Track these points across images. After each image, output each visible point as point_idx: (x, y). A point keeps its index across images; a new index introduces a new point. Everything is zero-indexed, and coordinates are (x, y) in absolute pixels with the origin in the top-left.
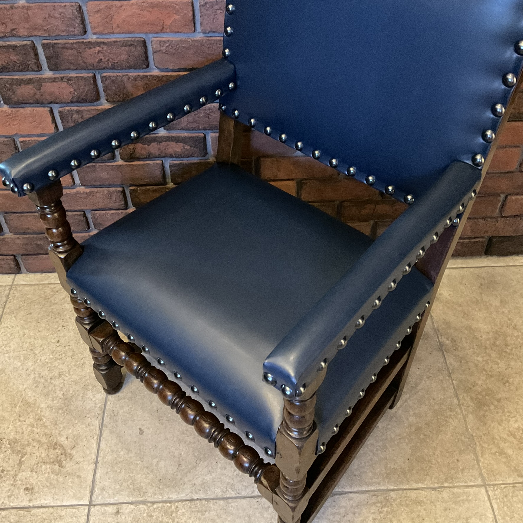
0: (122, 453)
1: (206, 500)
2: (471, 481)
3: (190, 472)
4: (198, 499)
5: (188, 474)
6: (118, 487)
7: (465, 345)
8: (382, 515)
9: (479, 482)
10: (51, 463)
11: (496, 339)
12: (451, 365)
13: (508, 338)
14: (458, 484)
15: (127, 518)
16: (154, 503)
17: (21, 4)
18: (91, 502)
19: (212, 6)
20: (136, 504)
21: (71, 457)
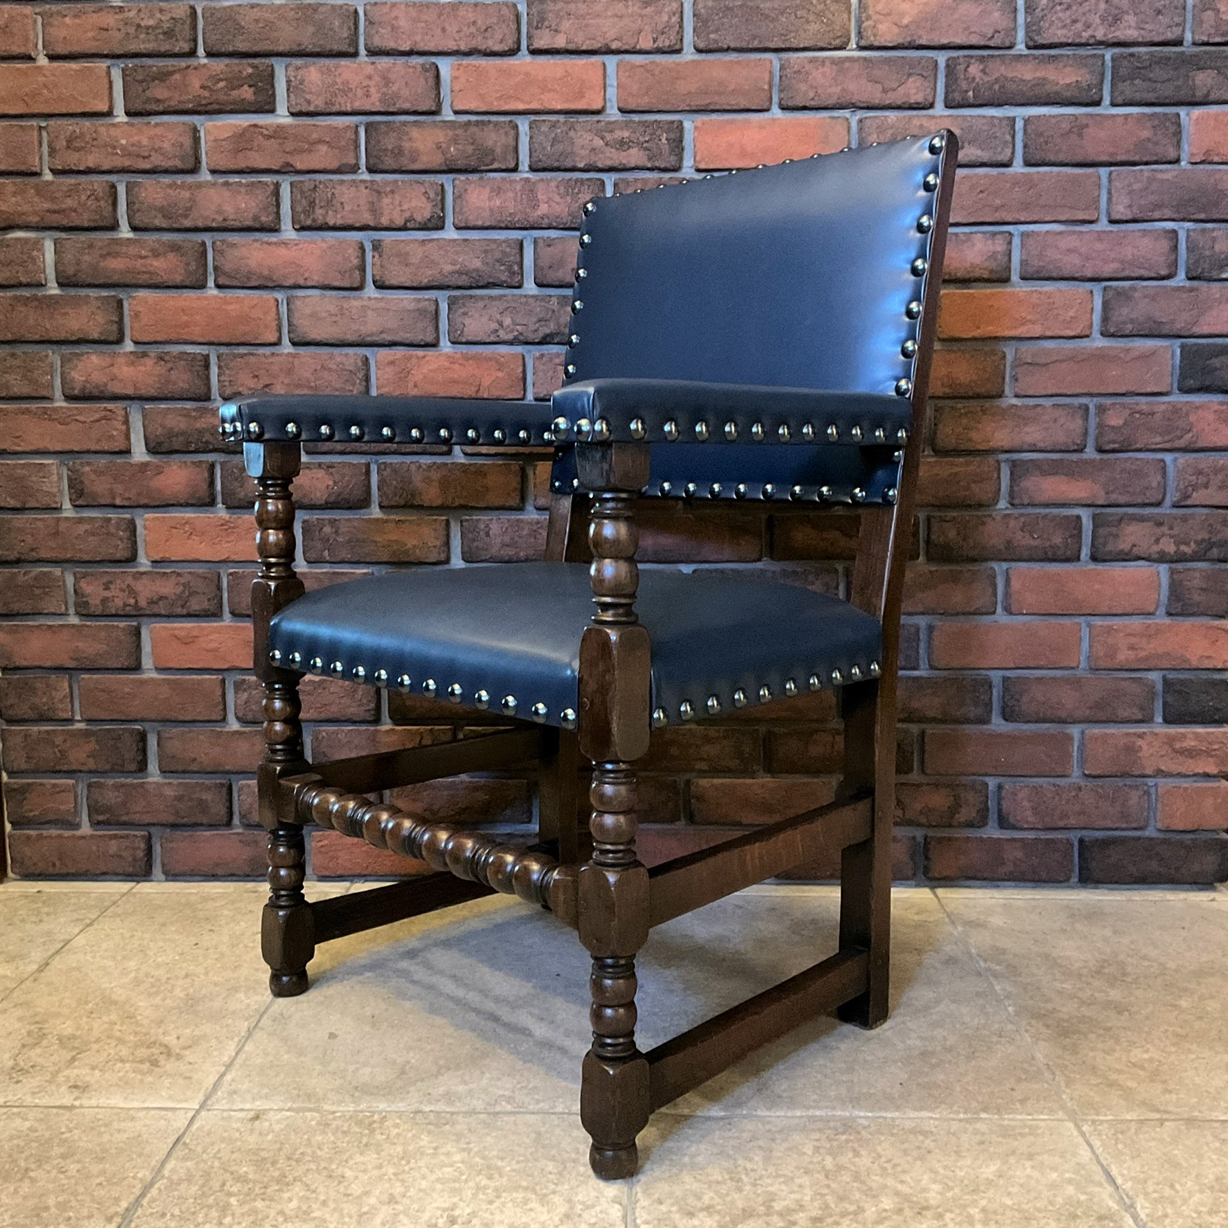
0: (286, 1057)
2: (1042, 1113)
3: (422, 1080)
5: (419, 1084)
6: (265, 1091)
7: (1036, 972)
8: (835, 1143)
9: (1061, 1115)
10: (133, 1061)
11: (1103, 967)
12: (1004, 990)
13: (1129, 969)
14: (1011, 1116)
15: (274, 1125)
16: (334, 1112)
17: (286, 351)
18: (203, 1106)
19: (551, 360)
20: (297, 1111)
21: (179, 1057)
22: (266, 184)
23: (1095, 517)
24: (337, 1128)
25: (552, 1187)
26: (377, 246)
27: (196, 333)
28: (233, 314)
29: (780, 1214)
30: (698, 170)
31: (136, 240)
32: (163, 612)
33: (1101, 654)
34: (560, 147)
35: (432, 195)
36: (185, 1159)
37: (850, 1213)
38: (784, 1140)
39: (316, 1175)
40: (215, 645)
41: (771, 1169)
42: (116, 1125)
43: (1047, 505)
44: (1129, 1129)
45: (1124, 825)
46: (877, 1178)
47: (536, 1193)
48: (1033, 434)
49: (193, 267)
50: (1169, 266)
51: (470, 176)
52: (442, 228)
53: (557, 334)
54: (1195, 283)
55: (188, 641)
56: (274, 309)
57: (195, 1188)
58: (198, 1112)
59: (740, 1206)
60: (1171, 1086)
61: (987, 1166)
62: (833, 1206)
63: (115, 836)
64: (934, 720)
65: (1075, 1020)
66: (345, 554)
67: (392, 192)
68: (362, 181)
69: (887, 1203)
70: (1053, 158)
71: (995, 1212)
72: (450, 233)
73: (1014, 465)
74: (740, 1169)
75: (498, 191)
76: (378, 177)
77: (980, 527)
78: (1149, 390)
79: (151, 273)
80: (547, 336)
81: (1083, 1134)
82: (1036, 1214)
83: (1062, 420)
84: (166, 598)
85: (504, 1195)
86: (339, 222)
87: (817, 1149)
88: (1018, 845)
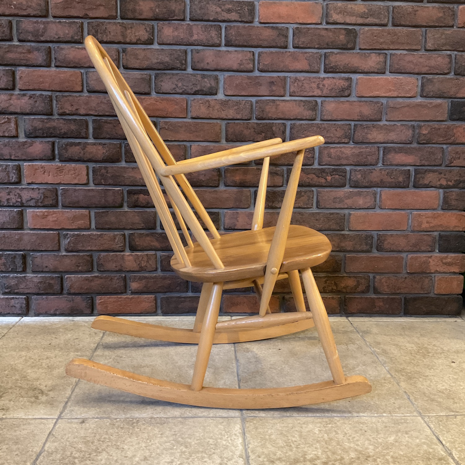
1: (165, 418)
2: (407, 413)
4: (158, 417)
8: (327, 428)
9: (415, 414)
10: (27, 397)
11: (419, 350)
14: (395, 415)
15: (91, 425)
16: (116, 419)
17: (85, 95)
18: (60, 417)
19: (198, 101)
20: (100, 418)
21: (47, 395)
22: (77, 22)
23: (415, 170)
24: (118, 426)
25: (214, 451)
26: (124, 51)
27: (46, 86)
28: (62, 78)
29: (310, 461)
30: (261, 23)
31: (20, 46)
32: (33, 205)
33: (416, 225)
34: (203, 11)
35: (148, 30)
36: (54, 442)
37: (339, 460)
38: (306, 427)
39: (111, 448)
40: (56, 219)
41: (303, 440)
42: (22, 427)
43: (397, 165)
44: (443, 420)
45: (422, 292)
46: (346, 444)
47: (206, 454)
48: (393, 136)
49: (45, 57)
50: (448, 69)
51: (164, 22)
52: (152, 43)
53: (200, 90)
54: (458, 76)
55: (44, 217)
56: (80, 77)
57: (59, 455)
58: (57, 420)
59: (293, 458)
60: (456, 401)
61: (390, 437)
62: (330, 456)
63: (13, 298)
64: (350, 251)
65: (413, 373)
66: (111, 181)
67: (131, 28)
68: (119, 23)
69: (353, 455)
70: (403, 23)
71: (397, 458)
72: (156, 46)
73: (385, 148)
74: (290, 441)
75: (176, 29)
76: (125, 21)
77: (370, 174)
78: (438, 119)
79: (27, 60)
80: (196, 91)
81: (425, 422)
82: (414, 458)
83: (405, 131)
84: (34, 199)
85: (193, 455)
86: (109, 40)
87: (320, 431)
88: (381, 300)
